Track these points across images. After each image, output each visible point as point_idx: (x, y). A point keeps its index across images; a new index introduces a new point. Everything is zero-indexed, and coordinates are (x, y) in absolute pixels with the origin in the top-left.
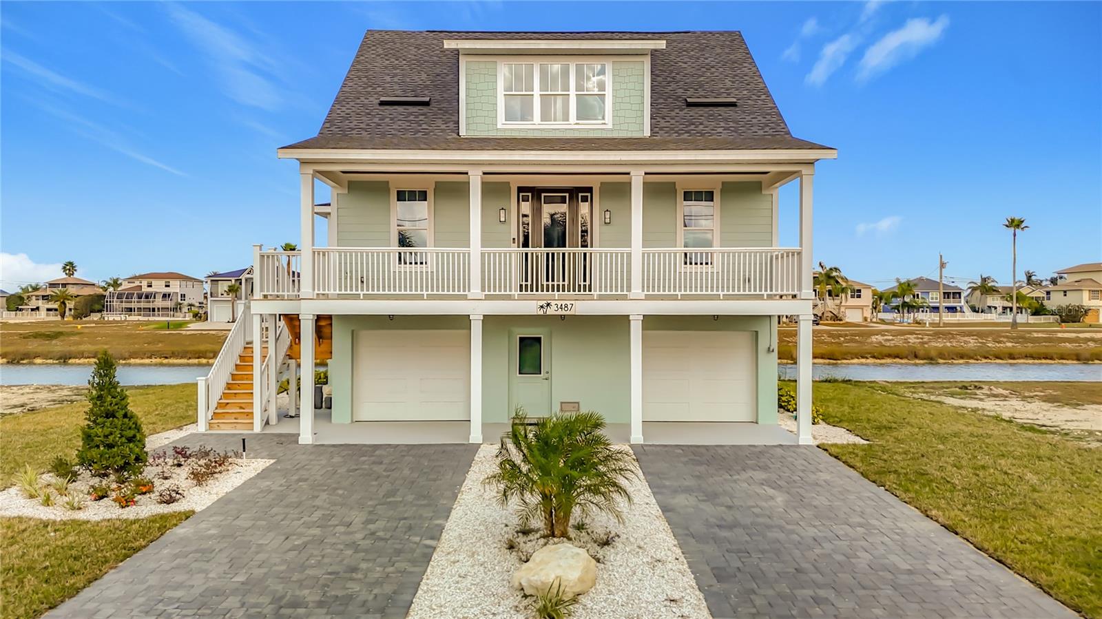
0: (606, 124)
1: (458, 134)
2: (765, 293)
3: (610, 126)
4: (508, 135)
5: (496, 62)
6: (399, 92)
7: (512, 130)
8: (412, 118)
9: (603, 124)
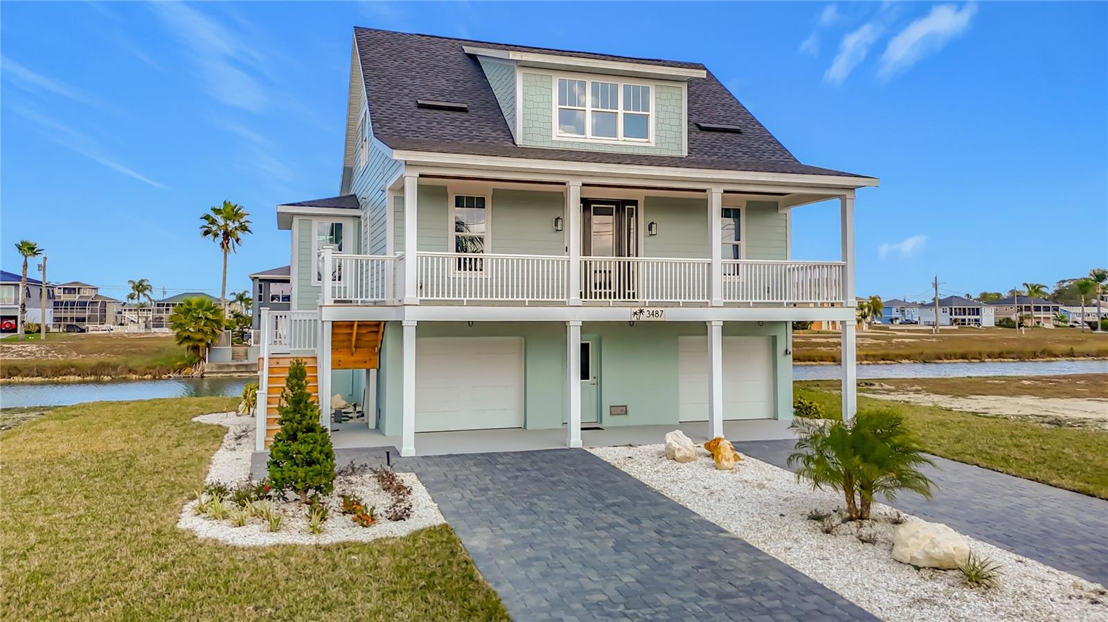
0: (649, 144)
1: (515, 144)
2: (785, 302)
3: (653, 145)
4: (561, 147)
5: (551, 76)
6: (428, 96)
7: (566, 142)
8: (457, 123)
9: (647, 142)
